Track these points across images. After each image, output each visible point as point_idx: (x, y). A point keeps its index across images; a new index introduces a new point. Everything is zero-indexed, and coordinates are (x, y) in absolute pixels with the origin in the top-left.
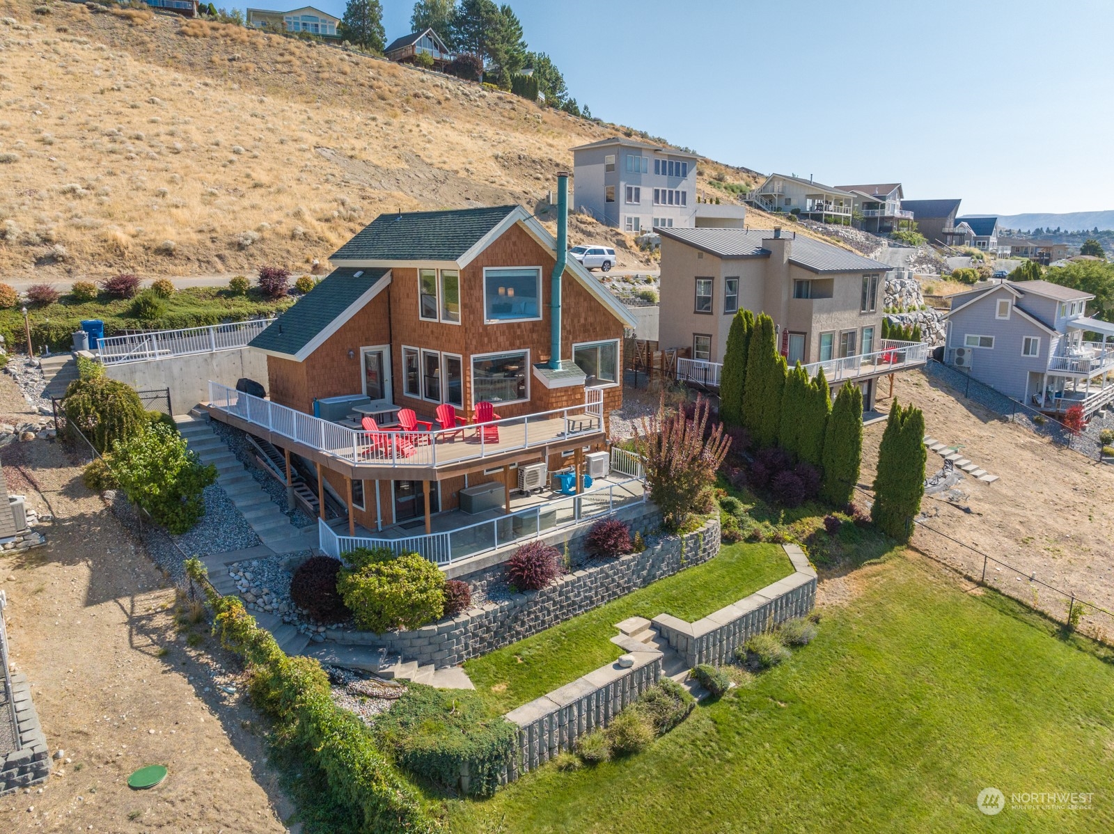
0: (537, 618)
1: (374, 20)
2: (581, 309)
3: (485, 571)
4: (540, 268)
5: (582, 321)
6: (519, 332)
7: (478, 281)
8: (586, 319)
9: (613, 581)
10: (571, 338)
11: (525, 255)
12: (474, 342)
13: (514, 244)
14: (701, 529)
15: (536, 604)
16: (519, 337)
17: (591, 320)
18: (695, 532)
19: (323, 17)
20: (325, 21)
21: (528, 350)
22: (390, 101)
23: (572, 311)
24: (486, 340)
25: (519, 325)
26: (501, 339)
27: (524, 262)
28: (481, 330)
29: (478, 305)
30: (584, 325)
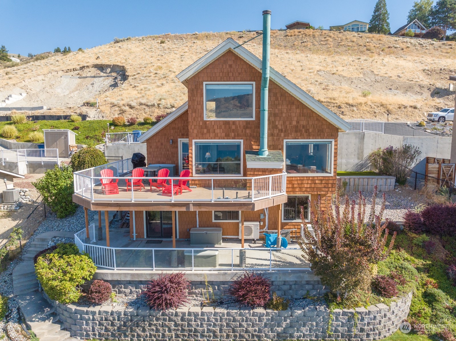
0: (157, 330)
1: (384, 20)
2: (293, 115)
3: (141, 282)
4: (254, 83)
5: (294, 123)
6: (233, 127)
7: (199, 91)
8: (298, 122)
9: (241, 326)
10: (282, 135)
11: (239, 74)
12: (195, 131)
13: (230, 66)
14: (362, 309)
15: (158, 319)
16: (233, 131)
17: (303, 122)
18: (351, 310)
19: (361, 24)
20: (362, 25)
21: (242, 141)
22: (372, 51)
23: (284, 115)
24: (205, 131)
25: (234, 122)
26: (218, 131)
27: (239, 78)
28: (201, 124)
29: (199, 107)
30: (296, 127)
